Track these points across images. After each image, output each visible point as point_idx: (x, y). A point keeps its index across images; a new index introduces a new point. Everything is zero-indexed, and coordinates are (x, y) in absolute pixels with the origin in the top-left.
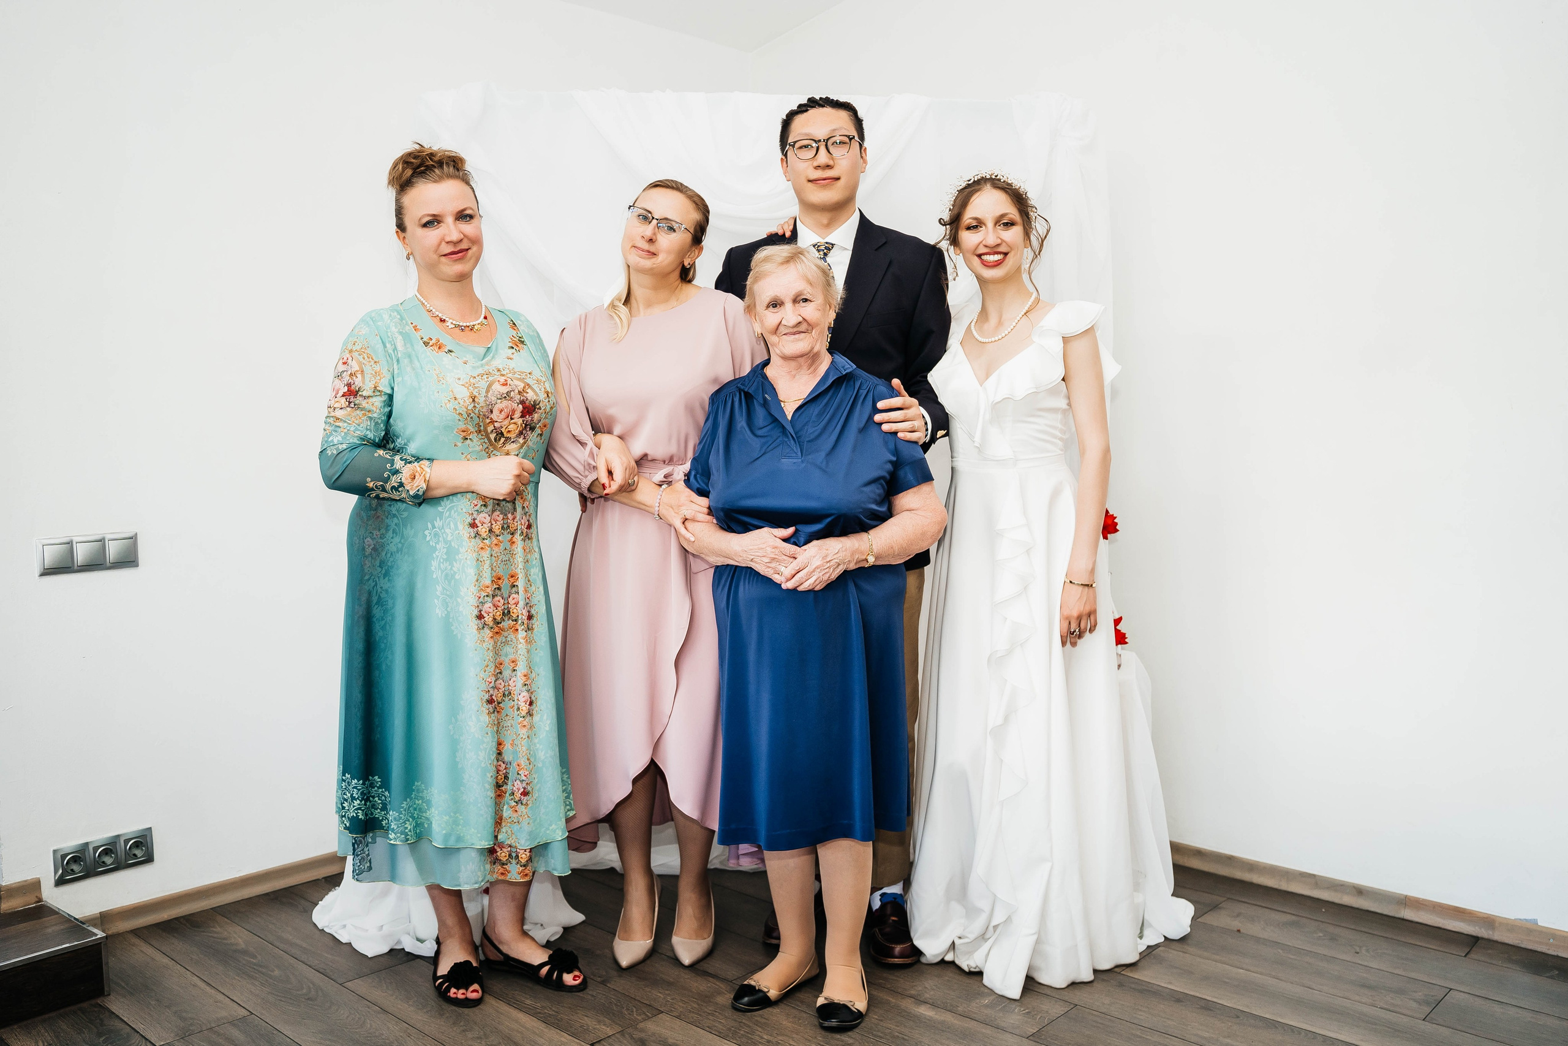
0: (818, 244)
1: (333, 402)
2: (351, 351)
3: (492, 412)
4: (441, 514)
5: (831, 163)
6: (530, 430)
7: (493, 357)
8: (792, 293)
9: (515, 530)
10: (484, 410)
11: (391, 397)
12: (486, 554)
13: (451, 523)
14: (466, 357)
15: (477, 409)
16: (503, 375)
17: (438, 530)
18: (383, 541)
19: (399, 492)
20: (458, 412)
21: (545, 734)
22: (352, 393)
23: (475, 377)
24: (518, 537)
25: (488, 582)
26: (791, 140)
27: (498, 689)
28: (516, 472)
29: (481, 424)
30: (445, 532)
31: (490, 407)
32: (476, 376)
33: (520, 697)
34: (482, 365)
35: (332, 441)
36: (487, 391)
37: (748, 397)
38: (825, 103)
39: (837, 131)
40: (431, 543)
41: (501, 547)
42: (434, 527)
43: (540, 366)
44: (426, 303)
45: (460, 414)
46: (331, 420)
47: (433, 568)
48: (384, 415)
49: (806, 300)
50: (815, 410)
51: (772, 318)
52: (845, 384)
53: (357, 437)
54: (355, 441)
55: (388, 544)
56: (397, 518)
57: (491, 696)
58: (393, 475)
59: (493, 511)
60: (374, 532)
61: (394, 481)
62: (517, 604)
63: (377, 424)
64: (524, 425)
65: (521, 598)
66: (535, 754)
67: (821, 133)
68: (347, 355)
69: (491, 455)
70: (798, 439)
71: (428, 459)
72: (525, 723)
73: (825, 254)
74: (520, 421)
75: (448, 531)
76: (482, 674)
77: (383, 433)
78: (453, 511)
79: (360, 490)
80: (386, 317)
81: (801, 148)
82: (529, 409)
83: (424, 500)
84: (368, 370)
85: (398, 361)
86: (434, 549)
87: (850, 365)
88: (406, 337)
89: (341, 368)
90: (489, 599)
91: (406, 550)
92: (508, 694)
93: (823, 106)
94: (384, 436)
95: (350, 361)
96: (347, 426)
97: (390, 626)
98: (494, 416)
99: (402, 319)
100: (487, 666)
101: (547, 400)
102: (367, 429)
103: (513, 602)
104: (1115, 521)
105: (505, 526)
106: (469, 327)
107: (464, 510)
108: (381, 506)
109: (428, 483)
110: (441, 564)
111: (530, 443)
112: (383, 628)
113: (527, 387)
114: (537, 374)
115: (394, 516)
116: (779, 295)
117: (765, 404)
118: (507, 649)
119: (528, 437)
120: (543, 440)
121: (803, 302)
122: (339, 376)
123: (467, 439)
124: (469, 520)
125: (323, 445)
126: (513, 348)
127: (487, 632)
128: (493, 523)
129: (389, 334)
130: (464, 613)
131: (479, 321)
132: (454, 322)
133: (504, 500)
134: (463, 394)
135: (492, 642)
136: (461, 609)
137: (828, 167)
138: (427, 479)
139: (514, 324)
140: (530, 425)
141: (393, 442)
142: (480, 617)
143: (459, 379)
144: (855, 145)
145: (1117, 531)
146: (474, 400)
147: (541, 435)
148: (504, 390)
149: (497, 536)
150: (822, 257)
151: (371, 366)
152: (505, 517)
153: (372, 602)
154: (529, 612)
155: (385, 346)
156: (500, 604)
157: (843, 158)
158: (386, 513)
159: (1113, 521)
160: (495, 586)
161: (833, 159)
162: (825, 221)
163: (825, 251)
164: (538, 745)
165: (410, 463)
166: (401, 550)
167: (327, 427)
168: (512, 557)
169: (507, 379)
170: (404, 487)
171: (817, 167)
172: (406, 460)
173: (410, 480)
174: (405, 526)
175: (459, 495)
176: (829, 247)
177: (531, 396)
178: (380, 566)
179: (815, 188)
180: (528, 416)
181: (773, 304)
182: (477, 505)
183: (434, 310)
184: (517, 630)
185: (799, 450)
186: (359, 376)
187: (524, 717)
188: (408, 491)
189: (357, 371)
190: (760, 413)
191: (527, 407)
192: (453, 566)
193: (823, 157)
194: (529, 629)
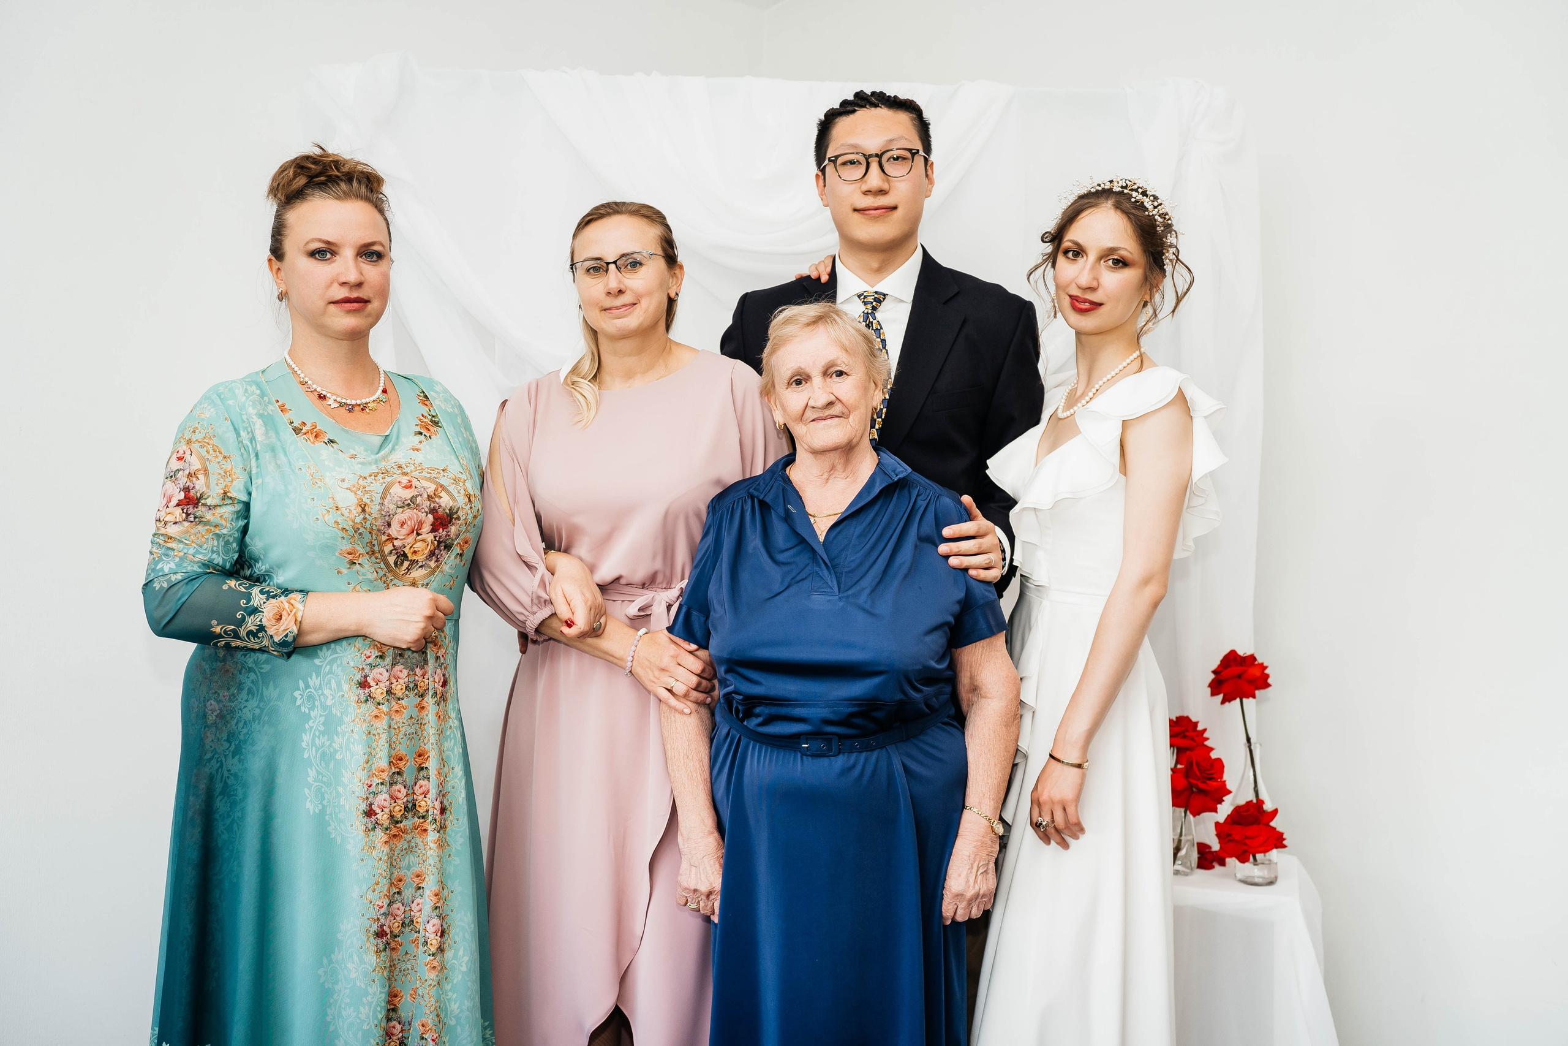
0: (865, 294)
1: (163, 513)
2: (189, 442)
3: (389, 525)
4: (318, 670)
5: (886, 187)
6: (445, 549)
7: (393, 449)
8: (821, 364)
9: (425, 690)
10: (379, 523)
11: (247, 506)
12: (382, 725)
13: (333, 680)
14: (354, 449)
15: (368, 523)
16: (405, 474)
17: (313, 691)
18: (233, 705)
19: (259, 638)
20: (340, 527)
21: (460, 977)
22: (191, 501)
23: (365, 478)
24: (429, 700)
25: (383, 763)
26: (830, 153)
27: (394, 916)
28: (428, 613)
29: (375, 542)
30: (323, 694)
31: (387, 518)
32: (366, 476)
33: (429, 927)
34: (376, 462)
35: (162, 569)
36: (383, 497)
37: (765, 507)
38: (879, 101)
39: (895, 142)
40: (303, 709)
41: (403, 716)
42: (307, 686)
43: (460, 458)
44: (299, 372)
45: (343, 529)
46: (160, 540)
47: (304, 744)
48: (237, 531)
49: (840, 373)
50: (856, 528)
51: (795, 399)
52: (896, 494)
53: (198, 562)
54: (195, 569)
55: (241, 709)
56: (255, 673)
57: (382, 926)
58: (250, 615)
59: (393, 665)
60: (221, 692)
61: (251, 623)
62: (425, 794)
63: (227, 543)
64: (436, 542)
65: (432, 786)
66: (446, 1008)
67: (873, 145)
68: (183, 447)
69: (390, 585)
70: (833, 567)
71: (301, 591)
72: (435, 963)
73: (874, 309)
74: (430, 537)
75: (327, 692)
76: (370, 896)
77: (236, 556)
78: (335, 666)
79: (201, 636)
80: (239, 392)
81: (844, 164)
82: (442, 520)
83: (295, 649)
84: (213, 468)
85: (257, 455)
86: (307, 717)
87: (902, 467)
88: (268, 421)
89: (175, 465)
90: (384, 789)
91: (266, 718)
92: (409, 923)
93: (876, 106)
94: (237, 559)
95: (187, 455)
96: (183, 548)
97: (239, 826)
98: (394, 531)
99: (263, 395)
100: (377, 883)
101: (469, 506)
102: (213, 552)
103: (421, 791)
104: (1267, 671)
105: (411, 685)
106: (359, 405)
107: (352, 664)
108: (232, 656)
109: (299, 624)
110: (316, 739)
111: (446, 568)
112: (229, 829)
113: (440, 489)
114: (454, 468)
115: (250, 670)
116: (803, 367)
117: (787, 518)
118: (412, 859)
119: (442, 559)
120: (463, 562)
121: (837, 376)
122: (172, 476)
123: (355, 563)
124: (358, 677)
125: (148, 575)
126: (421, 433)
127: (380, 835)
128: (394, 681)
129: (244, 417)
130: (347, 808)
131: (374, 397)
132: (339, 399)
133: (409, 649)
134: (349, 501)
135: (386, 849)
136: (342, 801)
137: (882, 192)
138: (299, 619)
139: (426, 397)
140: (445, 543)
141: (250, 566)
142: (370, 813)
143: (343, 480)
144: (919, 161)
145: (1268, 685)
146: (363, 510)
147: (461, 555)
148: (408, 494)
149: (399, 699)
150: (870, 311)
151: (219, 462)
152: (411, 673)
153: (215, 791)
154: (441, 803)
155: (238, 434)
156: (400, 795)
157: (902, 180)
158: (238, 665)
159: (1263, 672)
160: (394, 770)
161: (888, 182)
162: (875, 265)
163: (874, 303)
164: (450, 994)
165: (274, 597)
166: (259, 717)
167: (154, 550)
168: (420, 728)
169: (412, 479)
170: (266, 632)
171: (867, 193)
172: (268, 592)
173: (274, 621)
174: (266, 684)
175: (344, 643)
176: (880, 299)
177: (445, 501)
178: (228, 741)
179: (863, 220)
180: (441, 530)
181: (796, 380)
182: (370, 657)
183: (309, 382)
184: (426, 830)
185: (835, 583)
186: (201, 477)
187: (433, 955)
188: (271, 636)
189: (198, 470)
190: (780, 531)
191: (439, 518)
192: (333, 741)
193: (875, 179)
194: (442, 828)
